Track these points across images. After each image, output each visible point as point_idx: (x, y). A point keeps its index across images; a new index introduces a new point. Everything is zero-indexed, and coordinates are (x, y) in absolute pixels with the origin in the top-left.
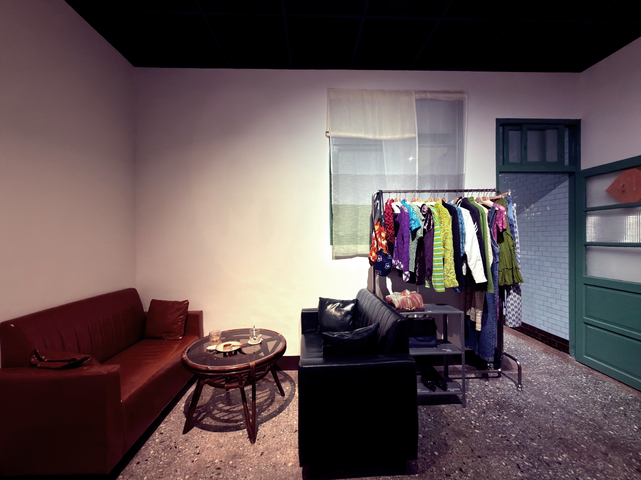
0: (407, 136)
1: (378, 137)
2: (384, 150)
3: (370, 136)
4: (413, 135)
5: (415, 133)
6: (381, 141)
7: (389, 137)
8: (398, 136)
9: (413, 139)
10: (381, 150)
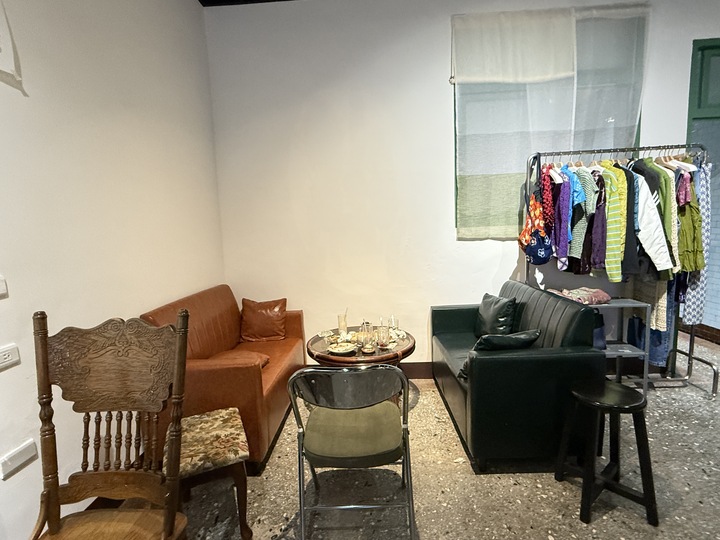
1: (520, 79)
2: (528, 97)
3: (510, 79)
4: (570, 74)
5: (573, 70)
6: (525, 85)
7: (538, 78)
8: (550, 76)
9: (571, 78)
10: (525, 97)
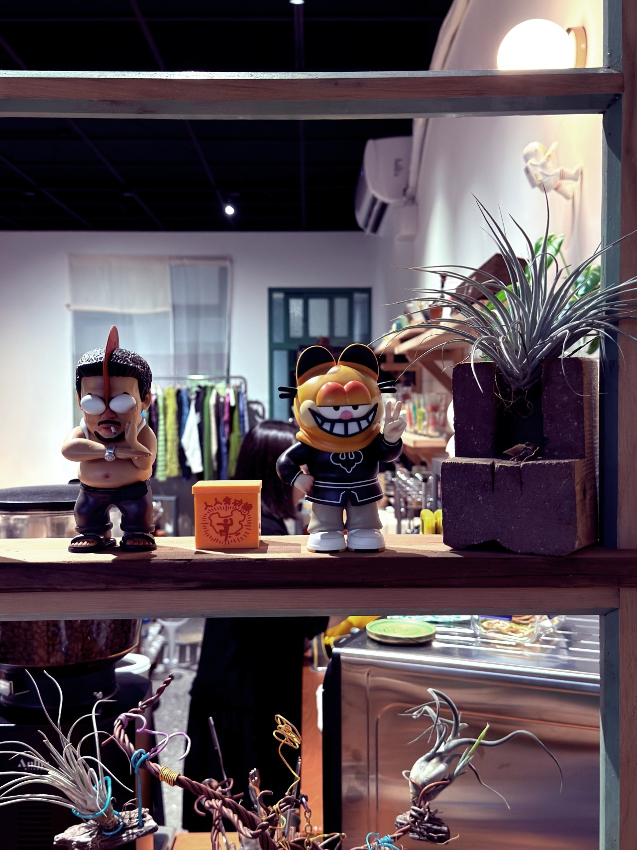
0: (160, 309)
1: (126, 311)
3: (116, 309)
4: (167, 309)
5: (169, 307)
7: (140, 311)
9: (167, 313)
